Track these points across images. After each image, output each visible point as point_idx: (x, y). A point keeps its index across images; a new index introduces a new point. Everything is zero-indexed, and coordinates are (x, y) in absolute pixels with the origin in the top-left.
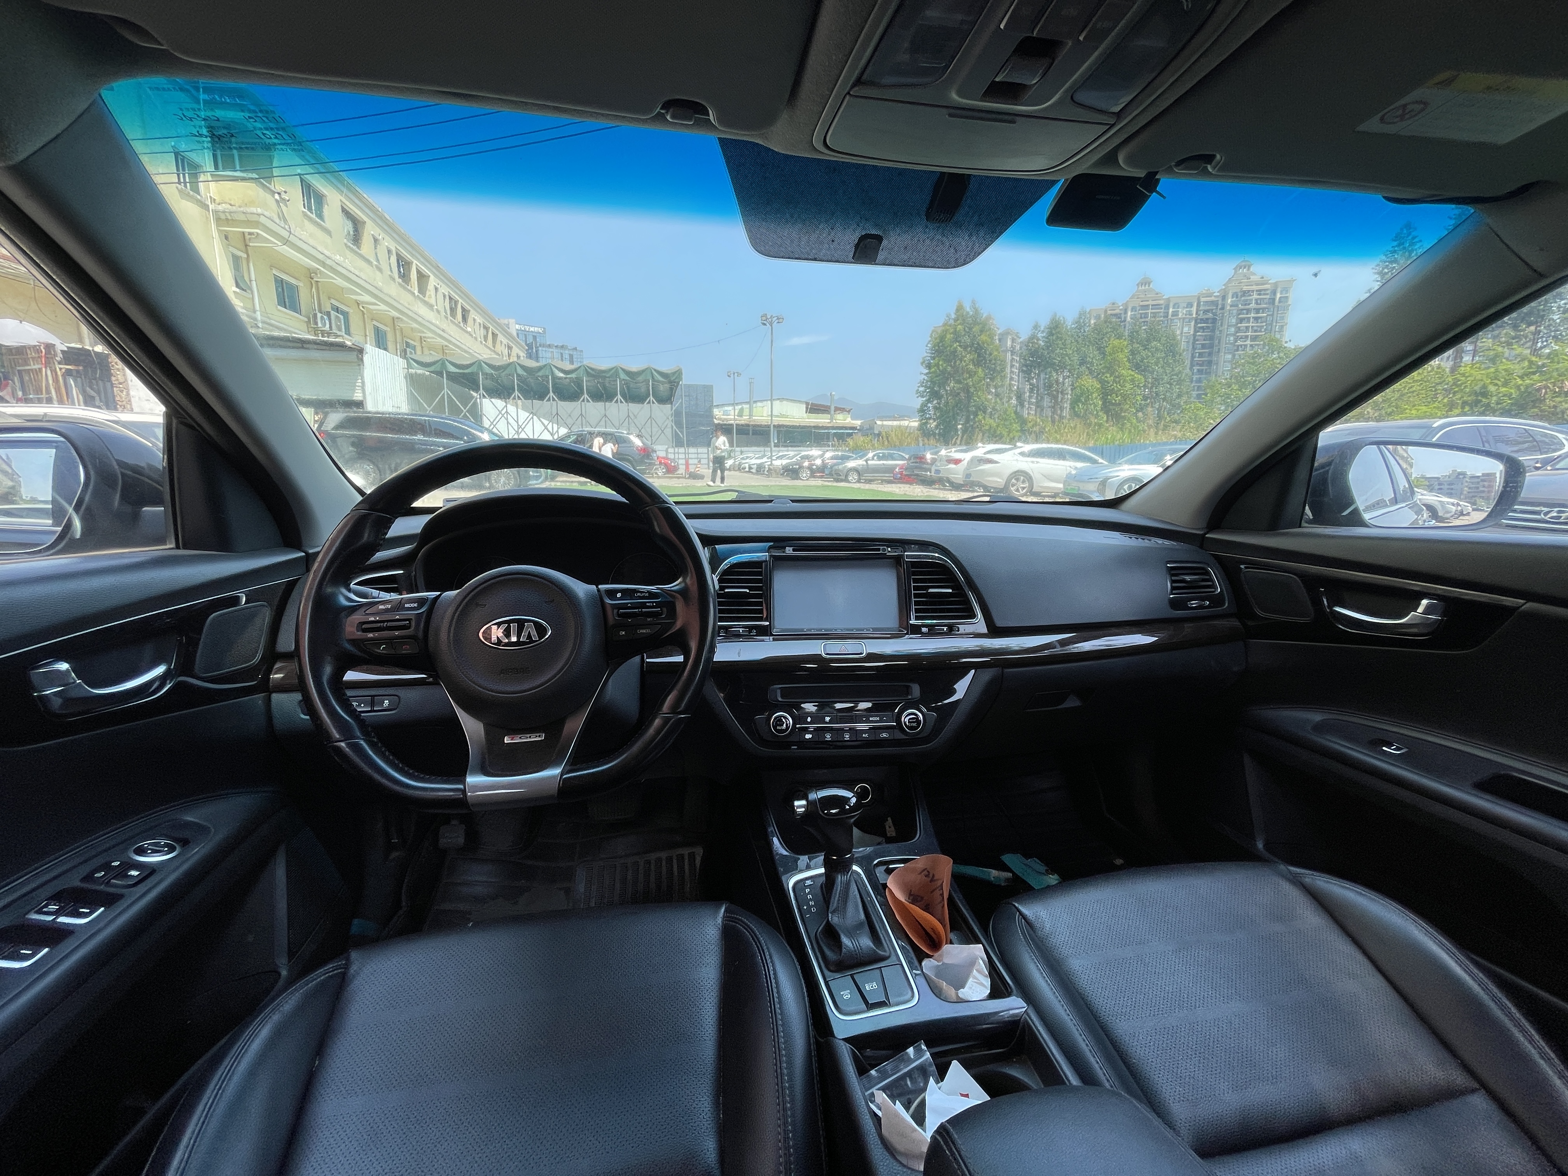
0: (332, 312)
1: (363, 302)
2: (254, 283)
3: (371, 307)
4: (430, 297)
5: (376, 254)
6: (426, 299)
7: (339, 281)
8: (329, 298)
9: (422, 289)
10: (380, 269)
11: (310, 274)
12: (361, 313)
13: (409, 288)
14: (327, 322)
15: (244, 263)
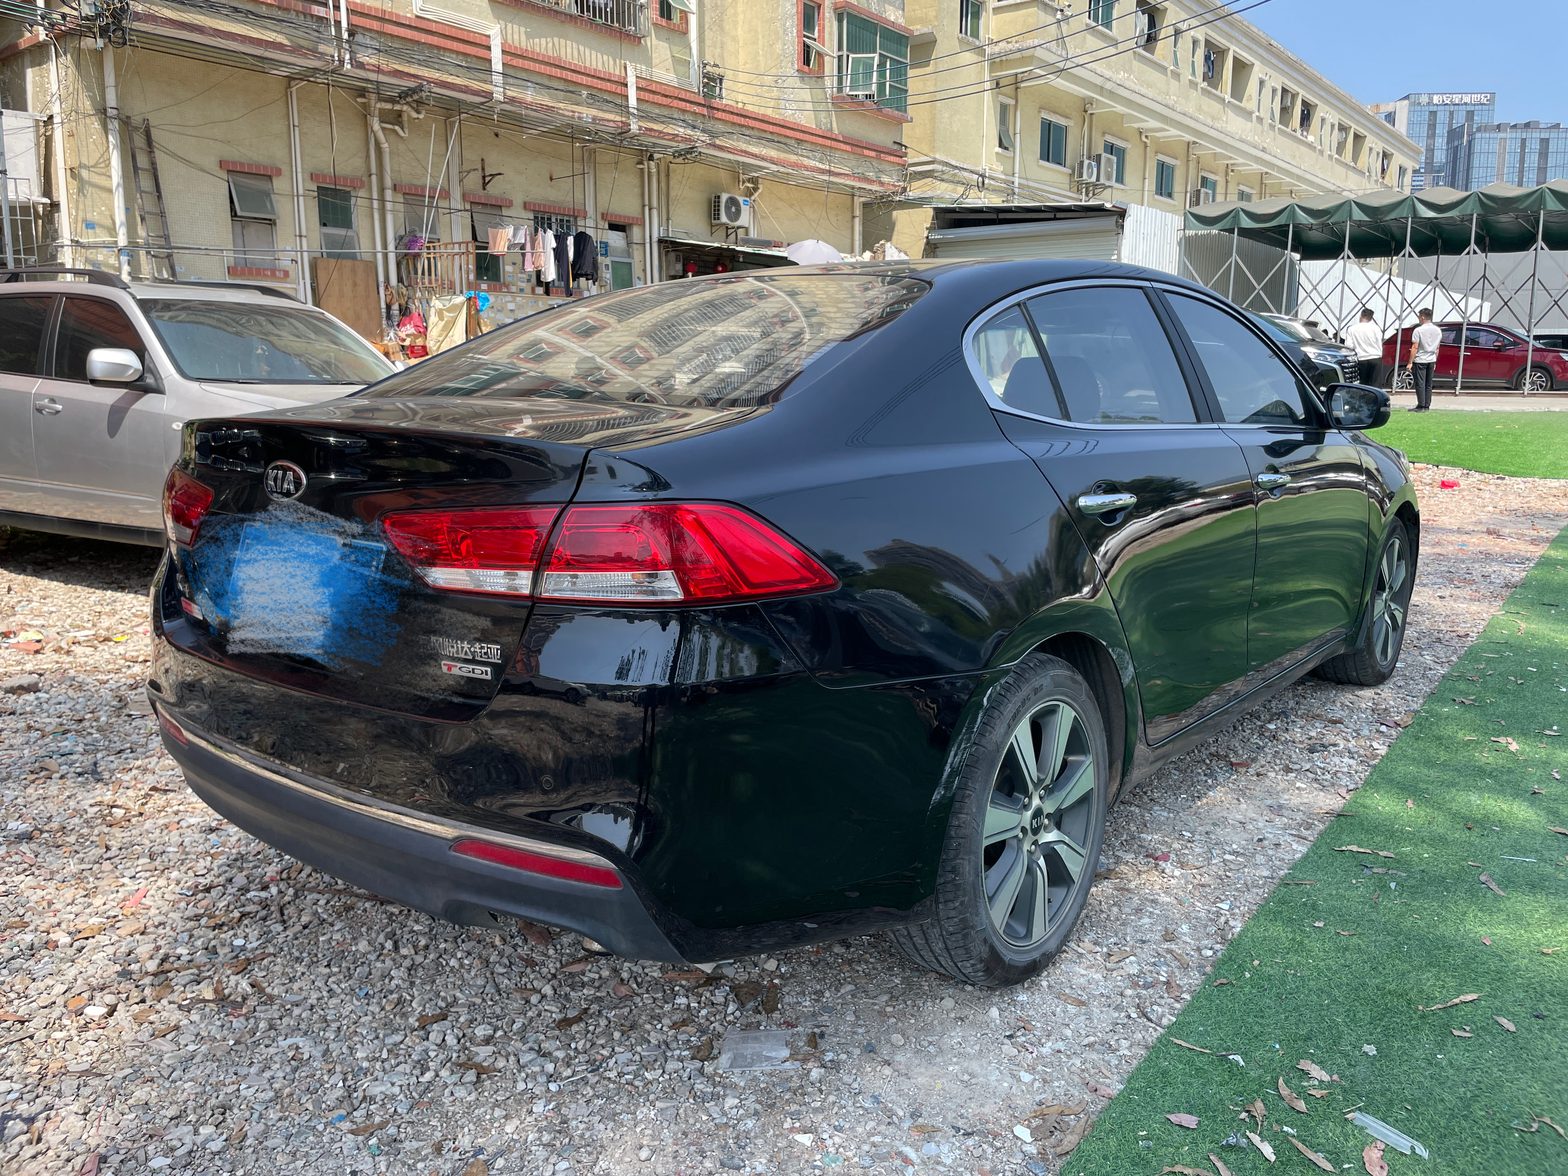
0: (1105, 156)
1: (1148, 130)
2: (1018, 136)
3: (1158, 134)
4: (1250, 98)
5: (1175, 52)
6: (1244, 104)
7: (1120, 109)
8: (1104, 134)
9: (1238, 91)
10: (1176, 75)
11: (1085, 107)
12: (1143, 146)
13: (1218, 93)
14: (1095, 170)
15: (1012, 110)
